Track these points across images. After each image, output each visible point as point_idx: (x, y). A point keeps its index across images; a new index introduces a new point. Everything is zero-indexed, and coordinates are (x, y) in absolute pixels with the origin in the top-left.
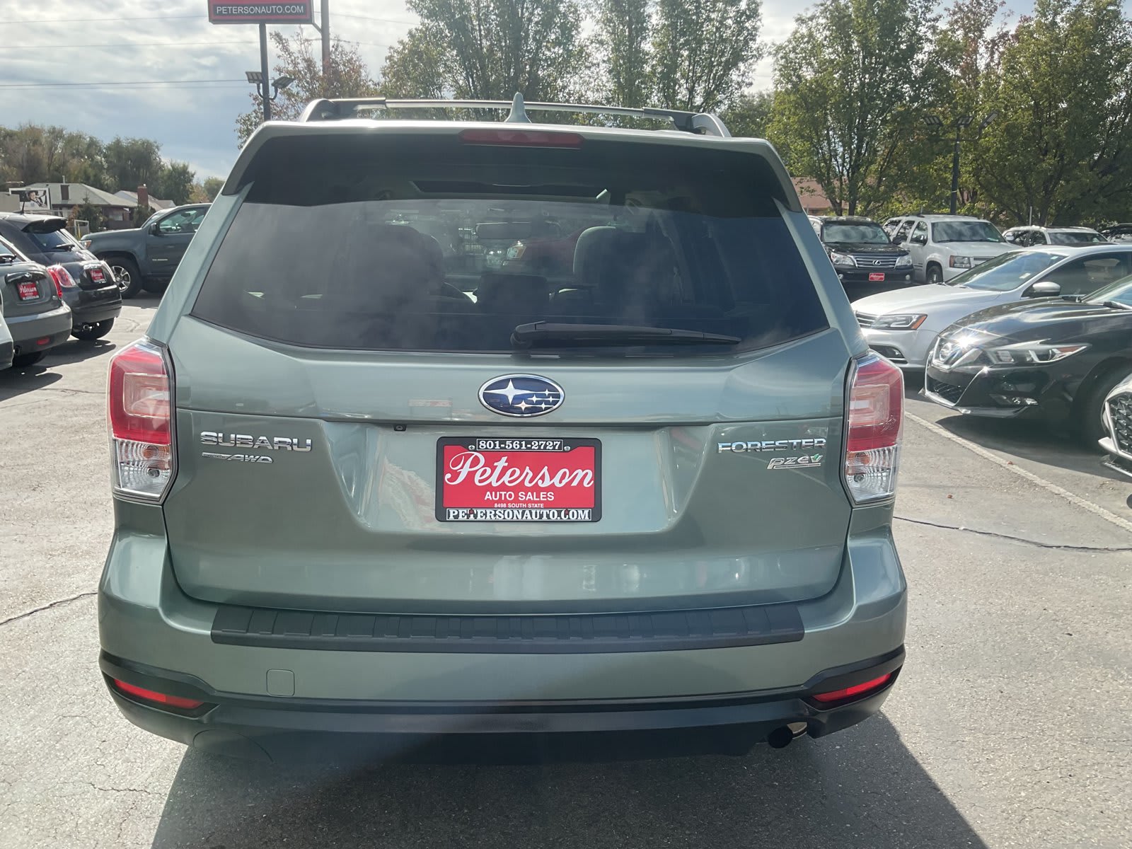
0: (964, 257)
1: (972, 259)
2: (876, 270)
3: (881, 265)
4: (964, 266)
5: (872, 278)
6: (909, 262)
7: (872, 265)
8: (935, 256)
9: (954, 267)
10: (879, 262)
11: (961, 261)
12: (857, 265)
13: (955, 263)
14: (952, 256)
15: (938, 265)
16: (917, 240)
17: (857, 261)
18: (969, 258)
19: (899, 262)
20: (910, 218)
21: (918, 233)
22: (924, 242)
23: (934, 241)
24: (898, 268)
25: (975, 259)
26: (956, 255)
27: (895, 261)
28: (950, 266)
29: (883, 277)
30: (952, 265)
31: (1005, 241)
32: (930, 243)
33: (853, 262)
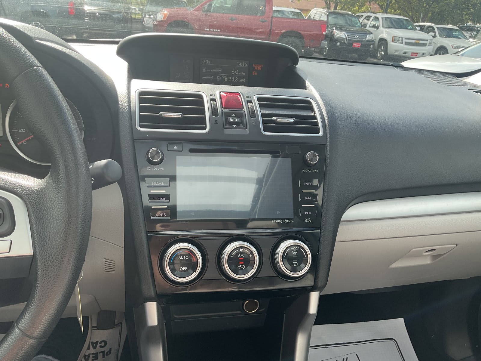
0: (400, 37)
1: (403, 39)
2: (357, 42)
3: (359, 39)
4: (399, 42)
5: (354, 46)
6: (372, 38)
7: (355, 38)
8: (384, 36)
9: (394, 42)
10: (358, 37)
11: (398, 39)
12: (347, 38)
13: (395, 40)
14: (393, 36)
15: (385, 40)
16: (374, 26)
17: (348, 36)
18: (402, 38)
19: (368, 37)
20: (369, 14)
21: (373, 23)
22: (378, 28)
23: (383, 27)
24: (368, 41)
25: (406, 39)
26: (395, 36)
27: (366, 37)
28: (392, 42)
29: (360, 45)
30: (393, 41)
31: (417, 30)
32: (381, 28)
33: (346, 36)
